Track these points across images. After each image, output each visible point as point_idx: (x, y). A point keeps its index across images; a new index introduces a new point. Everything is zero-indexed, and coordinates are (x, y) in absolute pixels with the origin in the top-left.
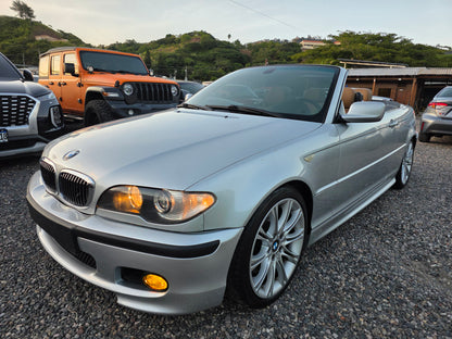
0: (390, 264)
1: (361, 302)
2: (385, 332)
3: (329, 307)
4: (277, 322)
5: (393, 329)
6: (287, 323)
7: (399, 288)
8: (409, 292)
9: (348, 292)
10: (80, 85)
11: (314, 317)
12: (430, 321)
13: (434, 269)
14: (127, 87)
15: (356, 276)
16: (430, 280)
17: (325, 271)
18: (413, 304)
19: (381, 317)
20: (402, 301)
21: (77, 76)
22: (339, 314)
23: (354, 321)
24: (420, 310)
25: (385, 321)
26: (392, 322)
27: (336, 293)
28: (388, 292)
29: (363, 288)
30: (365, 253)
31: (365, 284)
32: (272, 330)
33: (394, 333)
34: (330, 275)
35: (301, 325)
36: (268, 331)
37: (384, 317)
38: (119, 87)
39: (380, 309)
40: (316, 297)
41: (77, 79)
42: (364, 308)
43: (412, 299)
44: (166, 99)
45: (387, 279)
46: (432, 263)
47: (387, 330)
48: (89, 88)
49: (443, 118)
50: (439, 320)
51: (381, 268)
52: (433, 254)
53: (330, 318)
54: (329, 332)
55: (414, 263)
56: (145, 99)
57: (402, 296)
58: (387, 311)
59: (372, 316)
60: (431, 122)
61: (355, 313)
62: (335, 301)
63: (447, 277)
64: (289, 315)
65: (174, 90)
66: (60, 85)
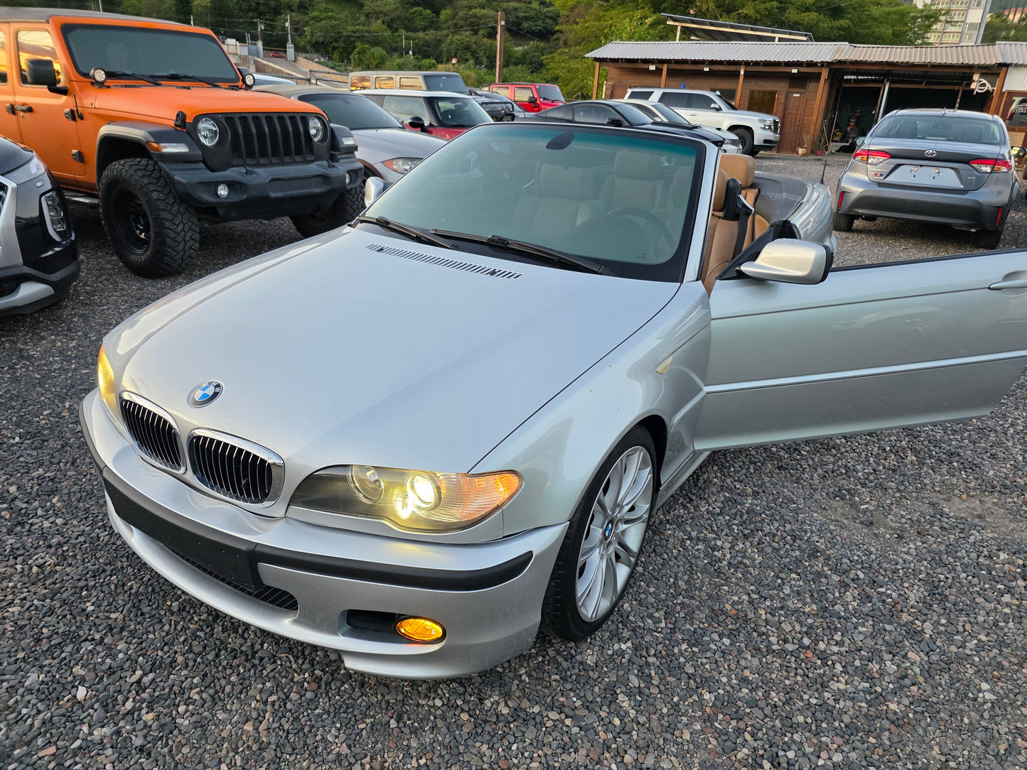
0: (796, 511)
1: (759, 582)
2: (798, 628)
3: (710, 597)
4: (634, 630)
5: (810, 621)
6: (650, 631)
7: (814, 553)
8: (828, 558)
9: (736, 567)
10: (74, 115)
11: (690, 617)
12: (862, 602)
13: (865, 512)
14: (206, 127)
15: (746, 537)
16: (860, 534)
17: (694, 534)
18: (836, 578)
19: (789, 603)
20: (819, 574)
21: (64, 92)
22: (728, 607)
23: (751, 615)
24: (847, 586)
25: (796, 611)
26: (807, 610)
27: (719, 572)
28: (798, 561)
29: (759, 559)
30: (755, 494)
31: (761, 551)
32: (629, 644)
33: (811, 627)
34: (705, 540)
35: (673, 631)
36: (623, 647)
37: (793, 603)
38: (185, 127)
39: (787, 590)
40: (687, 582)
41: (64, 98)
42: (765, 593)
43: (835, 570)
44: (299, 152)
45: (794, 538)
46: (863, 502)
47: (801, 624)
48: (105, 130)
49: (880, 185)
50: (875, 600)
51: (784, 521)
52: (864, 485)
53: (715, 615)
54: (716, 637)
55: (834, 504)
56: (250, 154)
57: (819, 565)
58: (798, 593)
59: (777, 604)
60: (856, 191)
61: (751, 602)
62: (719, 586)
63: (885, 526)
64: (651, 617)
65: (314, 127)
66: (13, 110)
